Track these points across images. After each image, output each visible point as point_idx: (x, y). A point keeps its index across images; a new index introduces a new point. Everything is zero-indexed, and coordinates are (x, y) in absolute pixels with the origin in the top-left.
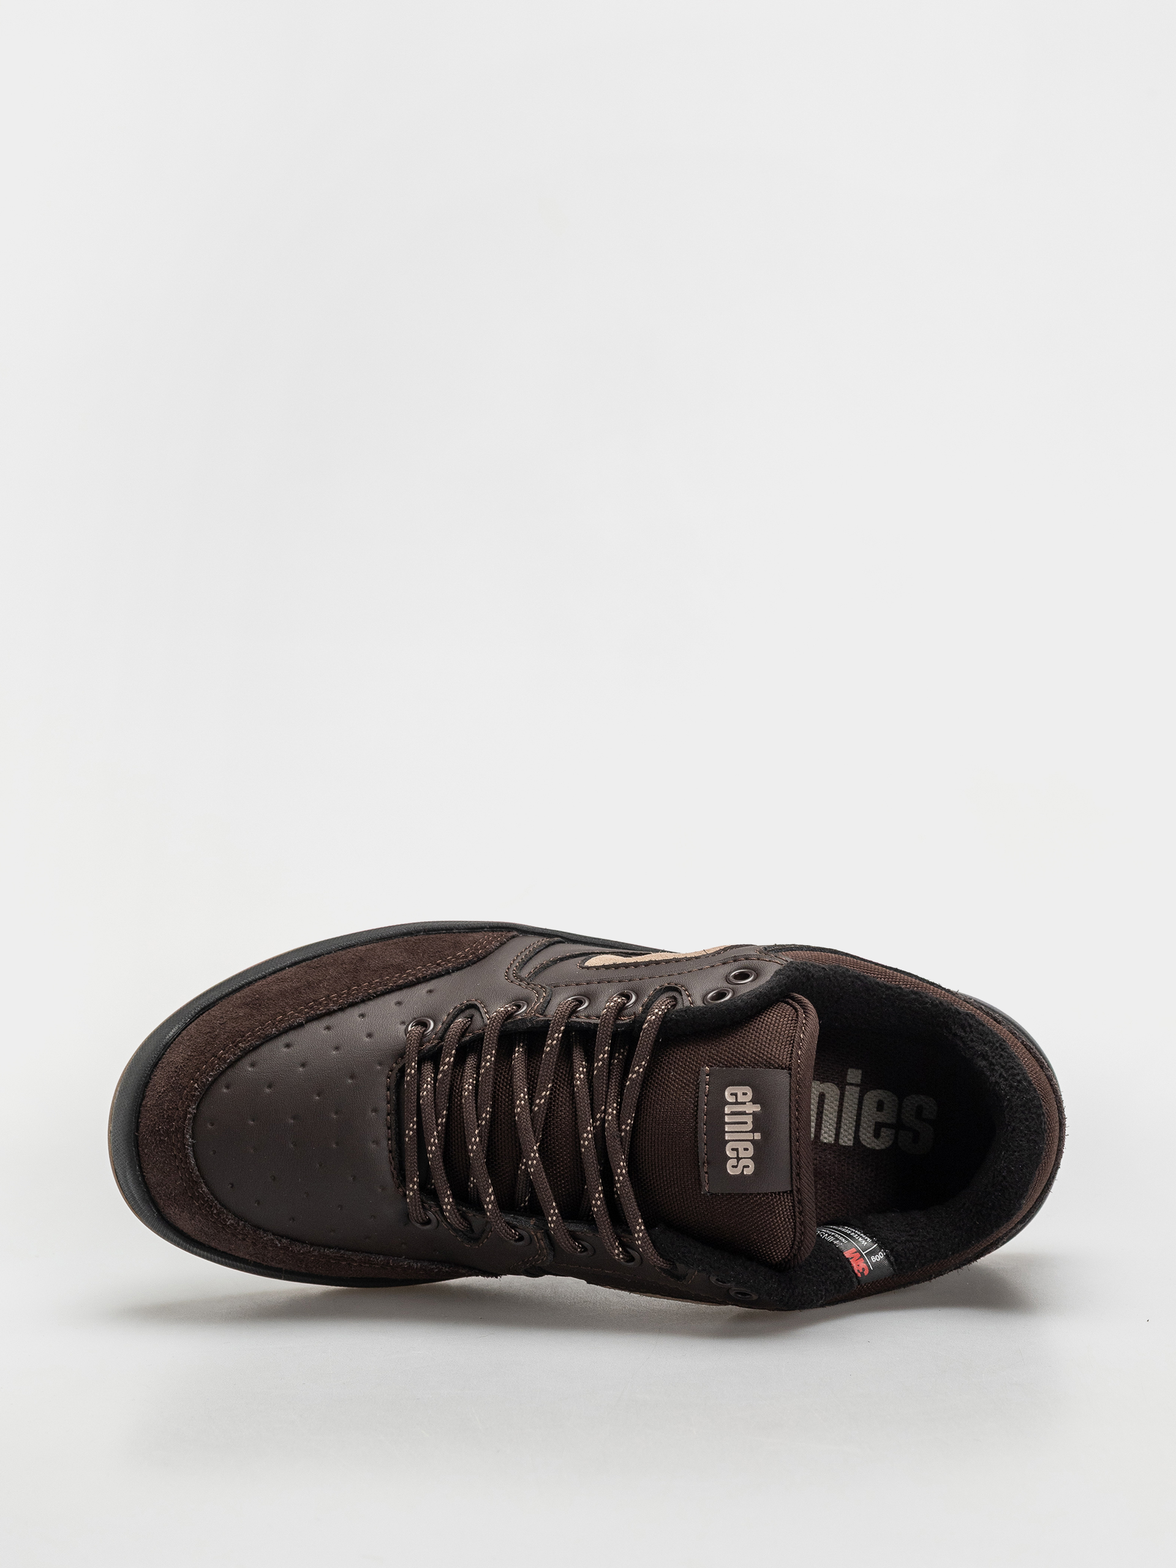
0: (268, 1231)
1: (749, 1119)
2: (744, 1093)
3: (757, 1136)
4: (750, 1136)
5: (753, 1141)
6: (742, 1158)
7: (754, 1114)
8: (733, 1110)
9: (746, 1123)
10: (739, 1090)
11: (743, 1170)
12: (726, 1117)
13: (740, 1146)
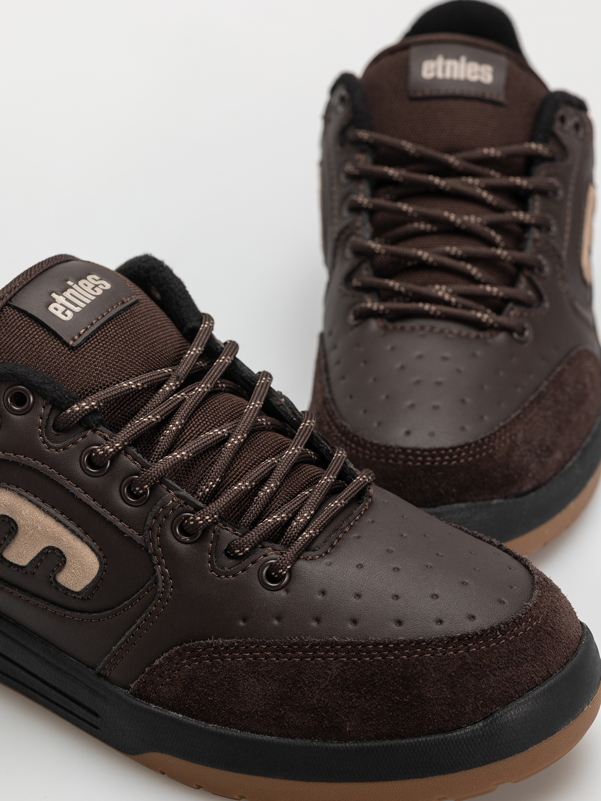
1: (67, 294)
2: (56, 309)
3: (69, 284)
6: (94, 284)
7: (60, 294)
8: (74, 307)
9: (71, 294)
10: (58, 313)
11: (99, 280)
12: (83, 307)
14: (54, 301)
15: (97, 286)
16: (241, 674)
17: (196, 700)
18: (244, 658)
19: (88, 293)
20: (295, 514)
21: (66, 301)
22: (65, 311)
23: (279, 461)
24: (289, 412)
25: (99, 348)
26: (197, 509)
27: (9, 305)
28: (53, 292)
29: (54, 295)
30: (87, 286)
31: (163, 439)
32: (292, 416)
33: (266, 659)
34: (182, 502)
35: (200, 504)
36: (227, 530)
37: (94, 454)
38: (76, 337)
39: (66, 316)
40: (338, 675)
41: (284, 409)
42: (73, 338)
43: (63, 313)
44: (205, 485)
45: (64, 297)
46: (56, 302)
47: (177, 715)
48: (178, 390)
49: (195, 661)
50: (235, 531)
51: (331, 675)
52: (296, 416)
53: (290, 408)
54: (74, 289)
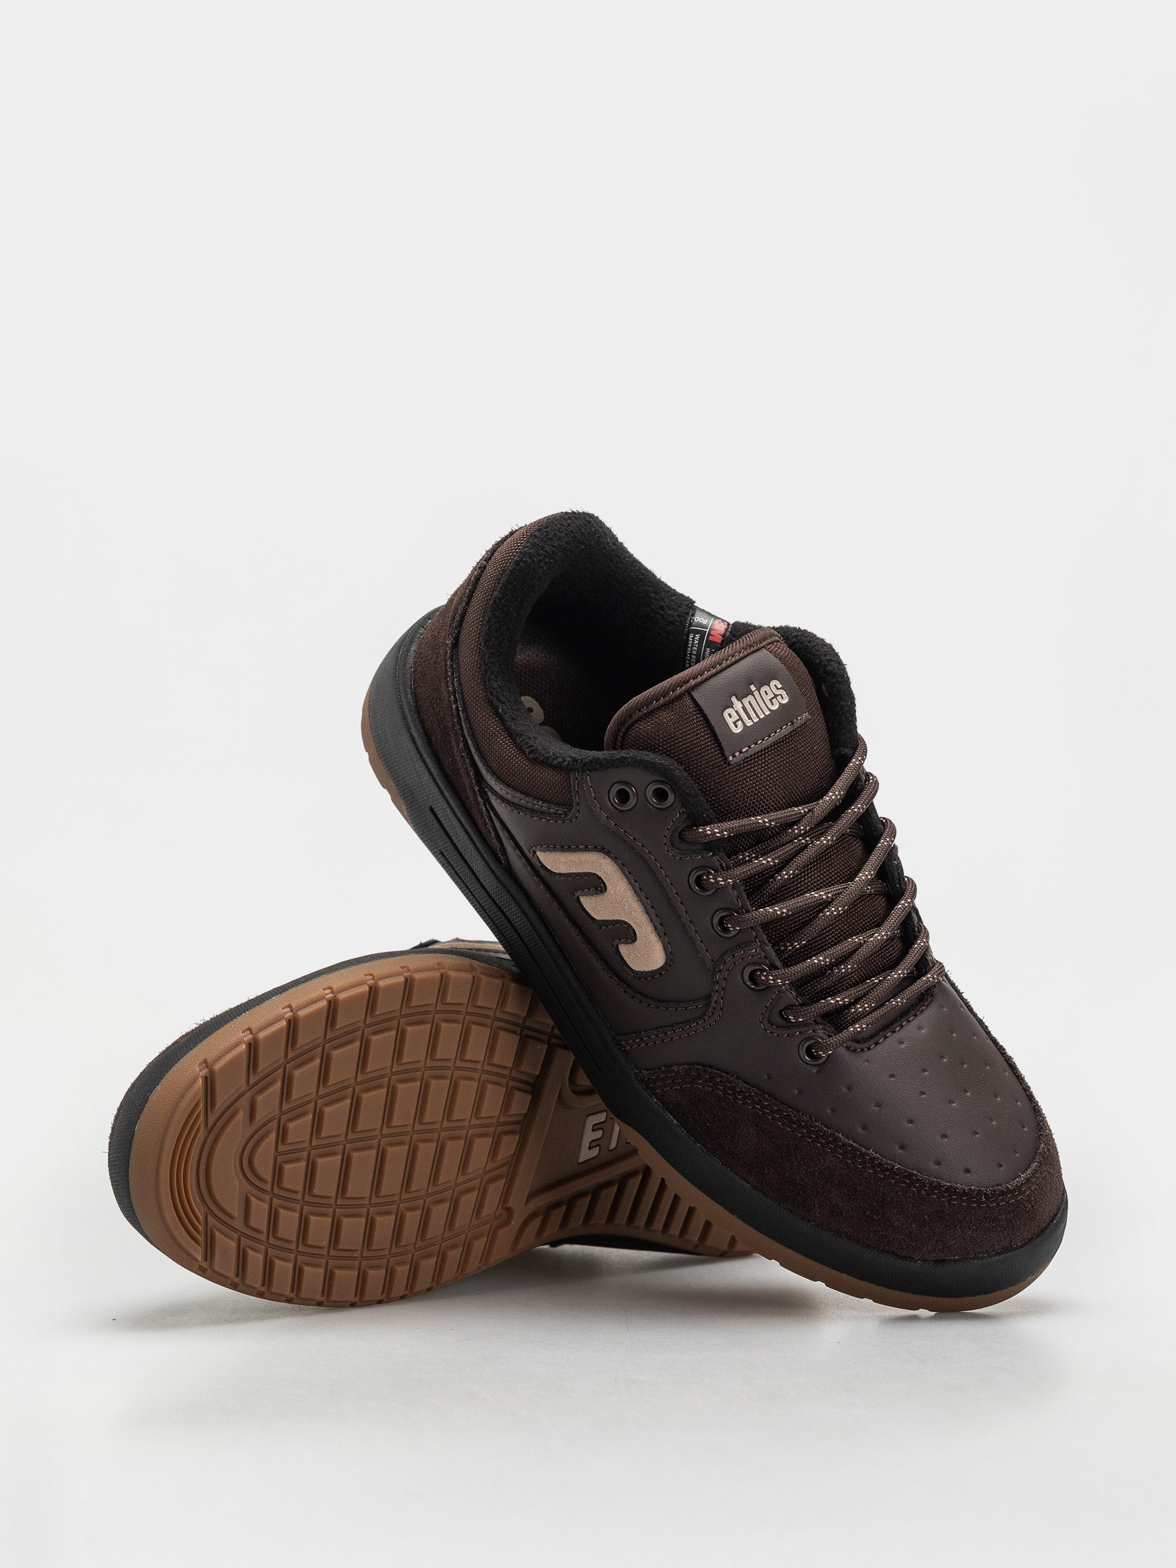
0: (1024, 1088)
1: (746, 701)
2: (730, 717)
3: (753, 688)
4: (756, 693)
5: (759, 690)
6: (774, 694)
7: (739, 699)
8: (747, 719)
9: (749, 702)
10: (730, 722)
11: (780, 689)
12: (755, 721)
13: (767, 699)
14: (731, 706)
15: (776, 696)
16: (745, 1121)
17: (695, 1118)
18: (754, 1108)
19: (765, 704)
20: (857, 1000)
21: (742, 710)
22: (738, 720)
23: (865, 941)
24: (896, 877)
25: (753, 772)
26: (772, 967)
27: (689, 694)
28: (734, 695)
29: (734, 699)
30: (767, 694)
31: (772, 882)
32: (897, 882)
33: (773, 1119)
34: (763, 954)
35: (778, 963)
36: (791, 993)
37: (705, 877)
38: (737, 754)
39: (736, 727)
40: (829, 1167)
41: (893, 872)
42: (734, 754)
43: (735, 723)
44: (790, 942)
45: (742, 704)
46: (733, 708)
47: (673, 1119)
48: (804, 836)
49: (710, 1087)
50: (798, 997)
51: (823, 1164)
52: (900, 884)
53: (899, 874)
54: (754, 696)
